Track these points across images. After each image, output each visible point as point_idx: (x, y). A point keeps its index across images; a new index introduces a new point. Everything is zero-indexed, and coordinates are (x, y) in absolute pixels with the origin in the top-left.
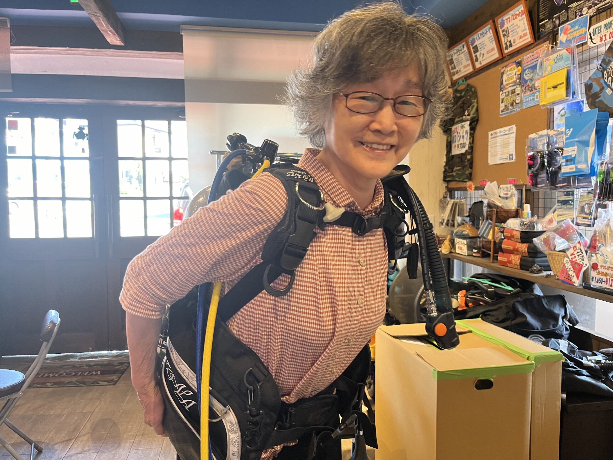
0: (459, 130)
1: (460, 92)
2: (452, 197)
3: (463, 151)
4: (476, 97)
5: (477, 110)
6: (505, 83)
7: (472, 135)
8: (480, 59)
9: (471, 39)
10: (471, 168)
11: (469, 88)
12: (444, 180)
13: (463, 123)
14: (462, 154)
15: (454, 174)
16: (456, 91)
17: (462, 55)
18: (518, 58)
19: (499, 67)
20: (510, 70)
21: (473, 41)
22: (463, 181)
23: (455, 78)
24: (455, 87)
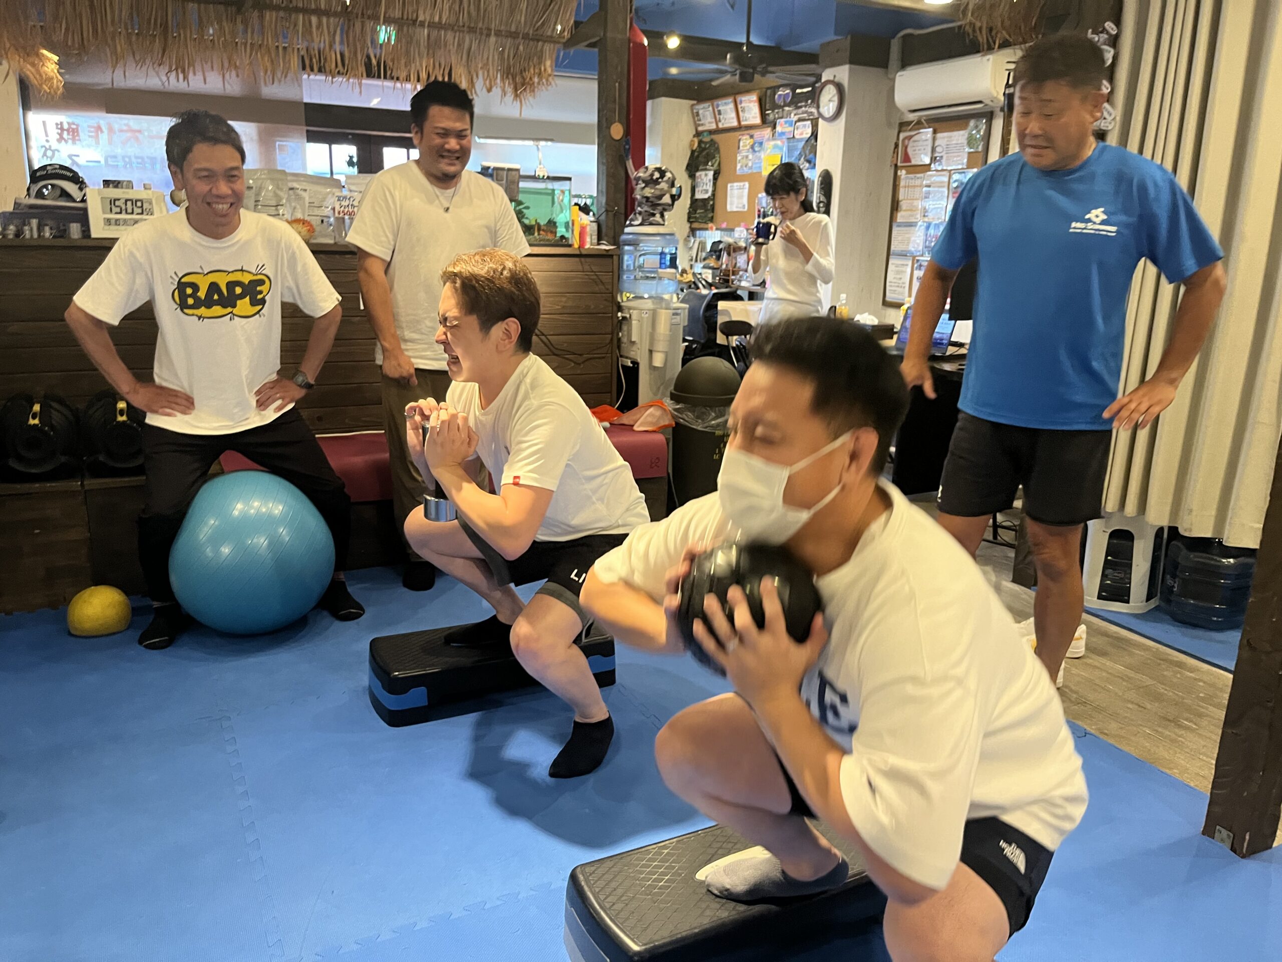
0: (703, 177)
1: (706, 143)
2: (694, 236)
3: (706, 196)
4: (719, 153)
5: (719, 164)
6: (741, 148)
7: (715, 184)
8: (723, 121)
9: (715, 103)
10: (713, 212)
11: (713, 142)
12: (688, 221)
13: (707, 172)
14: (705, 199)
15: (698, 216)
16: (700, 142)
17: (707, 113)
18: (752, 132)
19: (737, 134)
20: (746, 139)
21: (718, 106)
22: (705, 223)
23: (700, 129)
24: (700, 138)
